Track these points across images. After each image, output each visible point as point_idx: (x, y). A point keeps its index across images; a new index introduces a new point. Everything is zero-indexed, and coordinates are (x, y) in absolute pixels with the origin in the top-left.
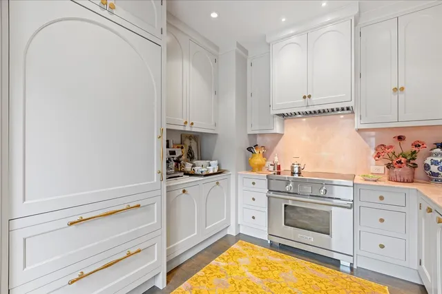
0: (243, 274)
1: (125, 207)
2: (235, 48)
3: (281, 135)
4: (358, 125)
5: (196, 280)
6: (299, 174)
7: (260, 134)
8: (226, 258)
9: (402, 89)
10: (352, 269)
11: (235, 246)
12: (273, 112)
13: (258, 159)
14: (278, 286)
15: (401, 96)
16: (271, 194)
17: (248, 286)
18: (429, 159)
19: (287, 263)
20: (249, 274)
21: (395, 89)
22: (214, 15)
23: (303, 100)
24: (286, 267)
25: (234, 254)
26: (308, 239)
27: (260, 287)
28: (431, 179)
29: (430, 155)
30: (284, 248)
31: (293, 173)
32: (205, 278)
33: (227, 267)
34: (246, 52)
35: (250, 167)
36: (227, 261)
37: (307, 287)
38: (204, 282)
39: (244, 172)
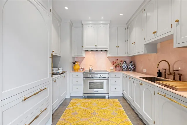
0: (81, 108)
1: (39, 90)
2: (70, 22)
3: (84, 57)
4: (108, 55)
5: (64, 116)
6: (92, 71)
7: (76, 57)
8: (71, 106)
9: (118, 46)
10: (108, 97)
11: (72, 101)
12: (84, 49)
13: (77, 67)
14: (93, 108)
15: (118, 48)
16: (84, 79)
17: (85, 111)
18: (123, 65)
19: (92, 101)
20: (82, 108)
21: (117, 46)
22: (66, 8)
23: (95, 46)
24: (92, 102)
25: (73, 103)
26: (97, 92)
27: (88, 110)
28: (123, 70)
29: (123, 64)
30: (89, 97)
31: (90, 71)
32: (68, 114)
33: (74, 108)
34: (72, 24)
35: (74, 70)
36: (72, 107)
37: (101, 105)
38: (68, 116)
39: (71, 72)
